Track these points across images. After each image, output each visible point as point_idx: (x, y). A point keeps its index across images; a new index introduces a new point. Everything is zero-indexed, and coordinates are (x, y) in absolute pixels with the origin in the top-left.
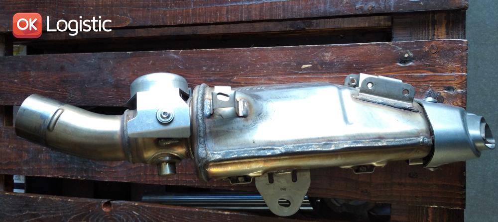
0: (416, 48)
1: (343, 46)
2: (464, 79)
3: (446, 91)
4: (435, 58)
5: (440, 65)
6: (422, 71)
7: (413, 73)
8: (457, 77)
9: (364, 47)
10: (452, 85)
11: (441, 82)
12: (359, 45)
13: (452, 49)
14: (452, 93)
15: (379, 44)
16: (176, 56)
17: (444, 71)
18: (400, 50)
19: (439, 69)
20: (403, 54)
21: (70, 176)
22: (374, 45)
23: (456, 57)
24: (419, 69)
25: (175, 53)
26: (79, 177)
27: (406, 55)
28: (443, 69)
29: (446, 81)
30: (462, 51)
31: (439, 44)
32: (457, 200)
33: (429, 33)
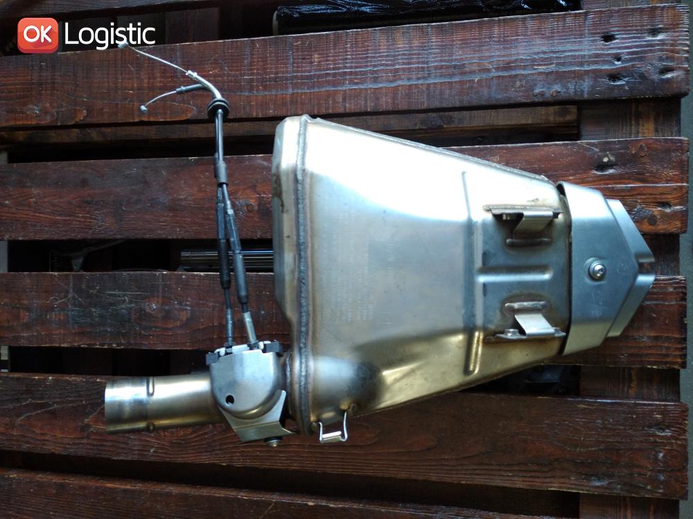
0: (619, 149)
1: (516, 147)
2: (684, 191)
3: (659, 209)
4: (645, 163)
5: (651, 172)
6: (627, 181)
7: (616, 183)
8: (675, 189)
9: (546, 149)
10: (668, 200)
11: (653, 196)
12: (538, 146)
13: (668, 151)
14: (668, 210)
15: (567, 145)
16: (266, 163)
17: (657, 180)
18: (596, 152)
19: (651, 179)
20: (600, 158)
21: (100, 345)
22: (560, 145)
23: (674, 162)
24: (625, 179)
25: (264, 159)
26: (114, 345)
27: (606, 160)
28: (656, 178)
29: (662, 194)
30: (682, 154)
31: (650, 144)
32: (675, 356)
33: (631, 129)
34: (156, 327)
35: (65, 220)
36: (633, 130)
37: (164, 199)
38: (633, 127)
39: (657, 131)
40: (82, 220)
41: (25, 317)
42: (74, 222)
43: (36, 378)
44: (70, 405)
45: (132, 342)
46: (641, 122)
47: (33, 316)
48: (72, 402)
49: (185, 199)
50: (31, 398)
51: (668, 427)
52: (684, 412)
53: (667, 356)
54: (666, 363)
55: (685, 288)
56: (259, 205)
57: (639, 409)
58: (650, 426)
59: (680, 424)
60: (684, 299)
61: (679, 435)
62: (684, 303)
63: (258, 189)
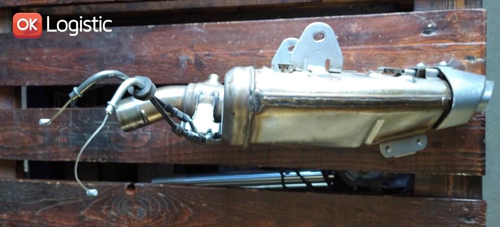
0: (439, 18)
1: (368, 17)
2: (483, 48)
3: (467, 61)
4: (457, 28)
5: (461, 34)
6: (445, 41)
7: (436, 43)
8: (477, 47)
9: (389, 18)
10: (472, 55)
11: (462, 52)
12: (384, 16)
13: (472, 19)
14: (472, 62)
15: (403, 15)
16: (199, 30)
18: (423, 20)
19: (461, 39)
20: (426, 25)
22: (399, 15)
23: (476, 27)
24: (442, 39)
25: (199, 27)
27: (430, 26)
28: (464, 39)
29: (468, 50)
30: (482, 21)
31: (460, 14)
32: (478, 166)
33: (448, 4)
34: (127, 147)
35: (66, 72)
36: (450, 4)
37: (132, 56)
38: (450, 1)
39: (466, 4)
40: (78, 71)
41: (41, 140)
42: (72, 73)
43: (49, 183)
44: (71, 202)
45: (112, 157)
47: (46, 139)
48: (73, 200)
49: (146, 56)
50: (46, 197)
51: (473, 217)
52: (484, 205)
53: (472, 166)
54: (471, 171)
55: (484, 117)
56: (196, 59)
57: (453, 205)
58: (461, 217)
59: (481, 215)
60: (484, 126)
61: (480, 223)
62: (483, 128)
63: (195, 48)
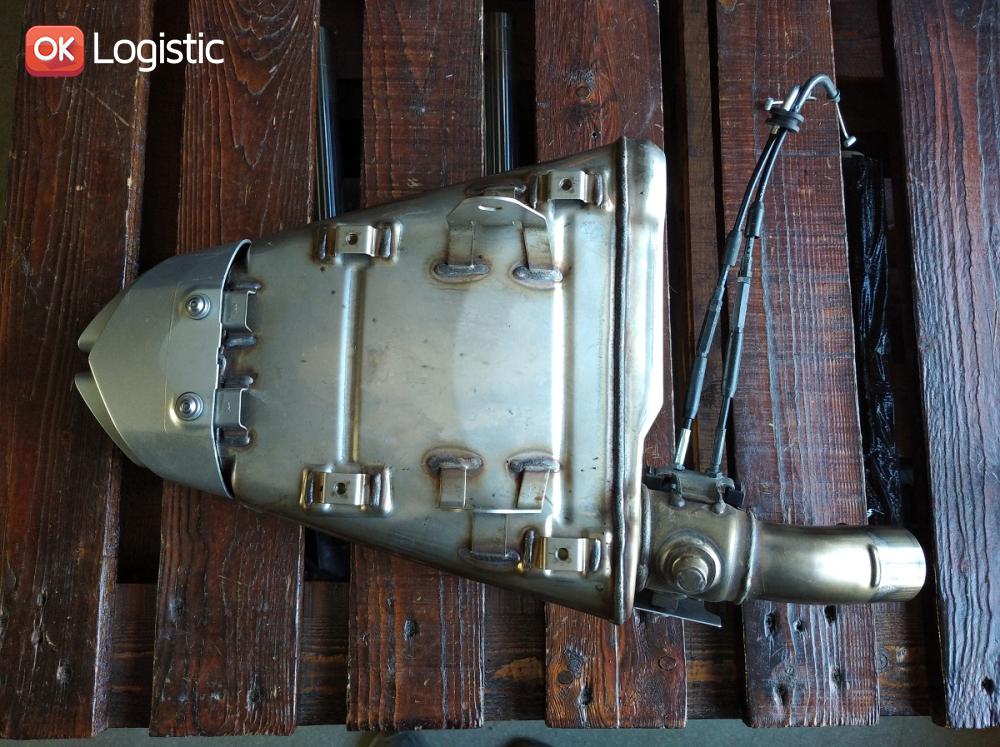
2: (609, 723)
3: (582, 688)
4: (649, 667)
5: (636, 675)
6: (622, 641)
8: (611, 709)
10: (595, 699)
11: (601, 678)
13: (667, 698)
14: (580, 700)
16: (650, 115)
17: (624, 684)
19: (626, 676)
23: (651, 707)
24: (627, 636)
25: (655, 114)
28: (628, 683)
29: (604, 691)
30: (663, 719)
31: (677, 674)
32: (365, 715)
33: (698, 649)
36: (695, 652)
38: (700, 652)
39: (695, 685)
46: (707, 662)
51: (259, 707)
52: (283, 730)
53: (366, 702)
54: (355, 702)
55: (467, 726)
56: (587, 106)
57: (285, 665)
58: (260, 681)
59: (264, 724)
60: (450, 725)
61: (247, 723)
62: (445, 725)
63: (611, 103)
